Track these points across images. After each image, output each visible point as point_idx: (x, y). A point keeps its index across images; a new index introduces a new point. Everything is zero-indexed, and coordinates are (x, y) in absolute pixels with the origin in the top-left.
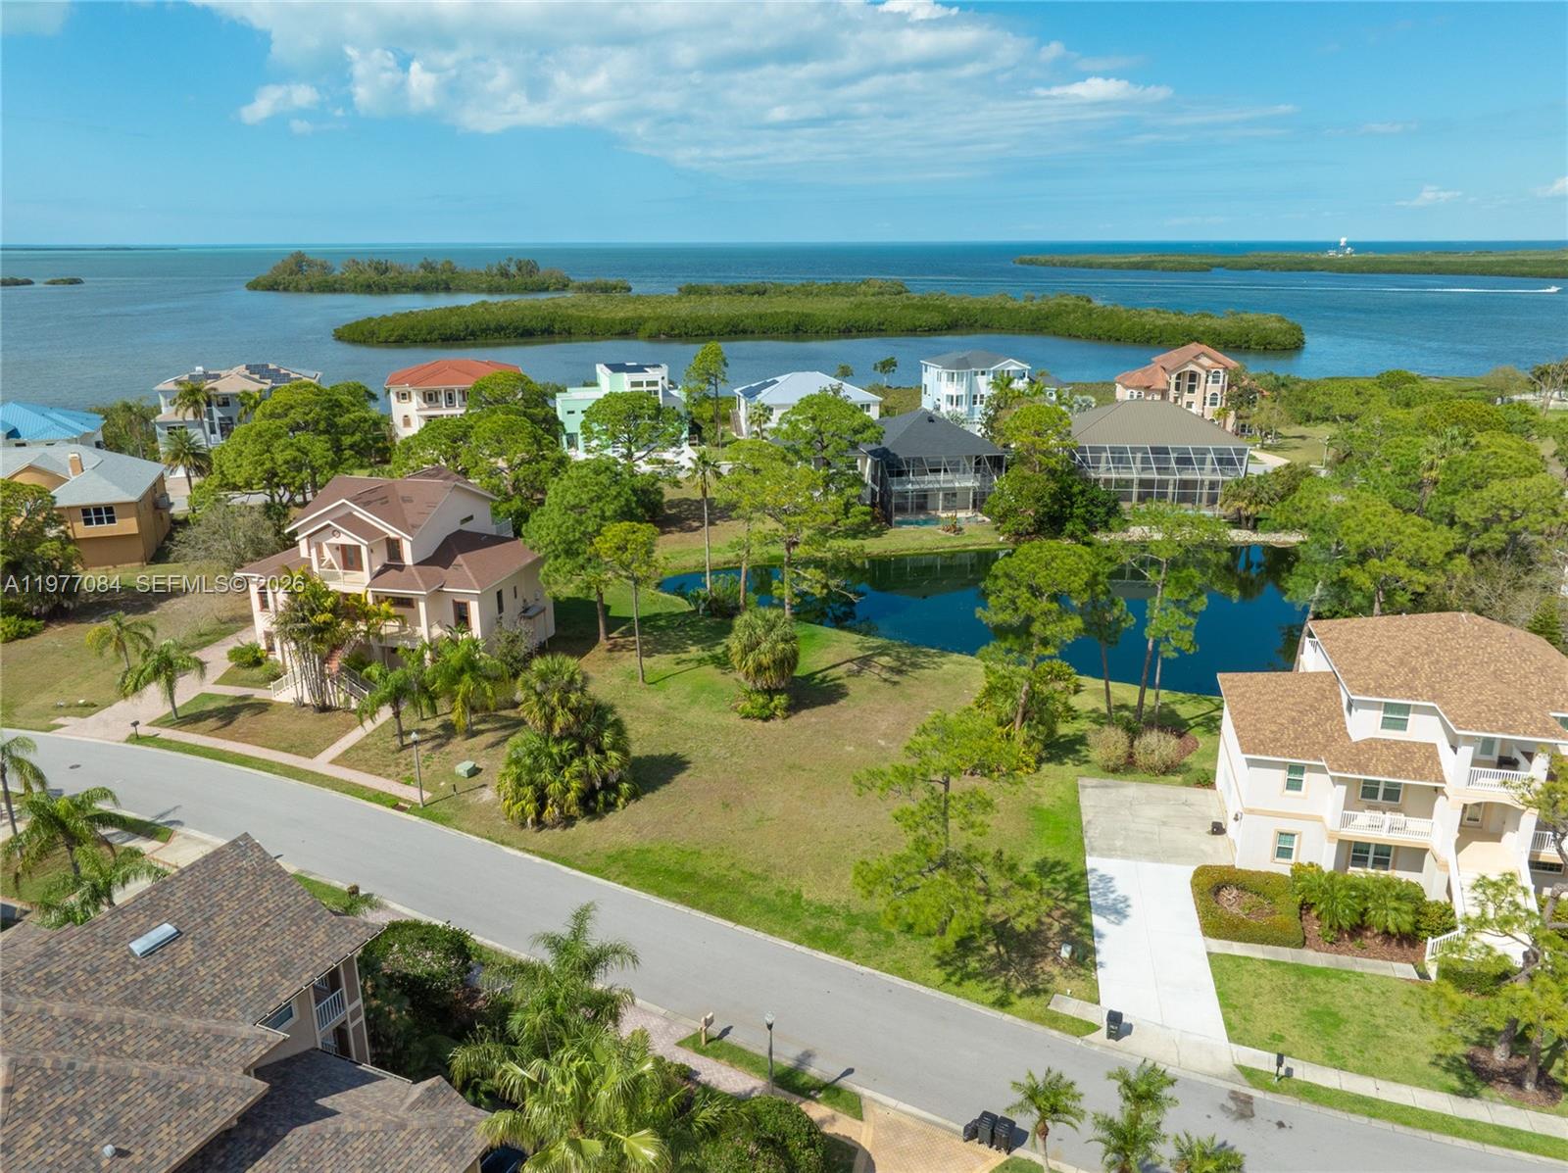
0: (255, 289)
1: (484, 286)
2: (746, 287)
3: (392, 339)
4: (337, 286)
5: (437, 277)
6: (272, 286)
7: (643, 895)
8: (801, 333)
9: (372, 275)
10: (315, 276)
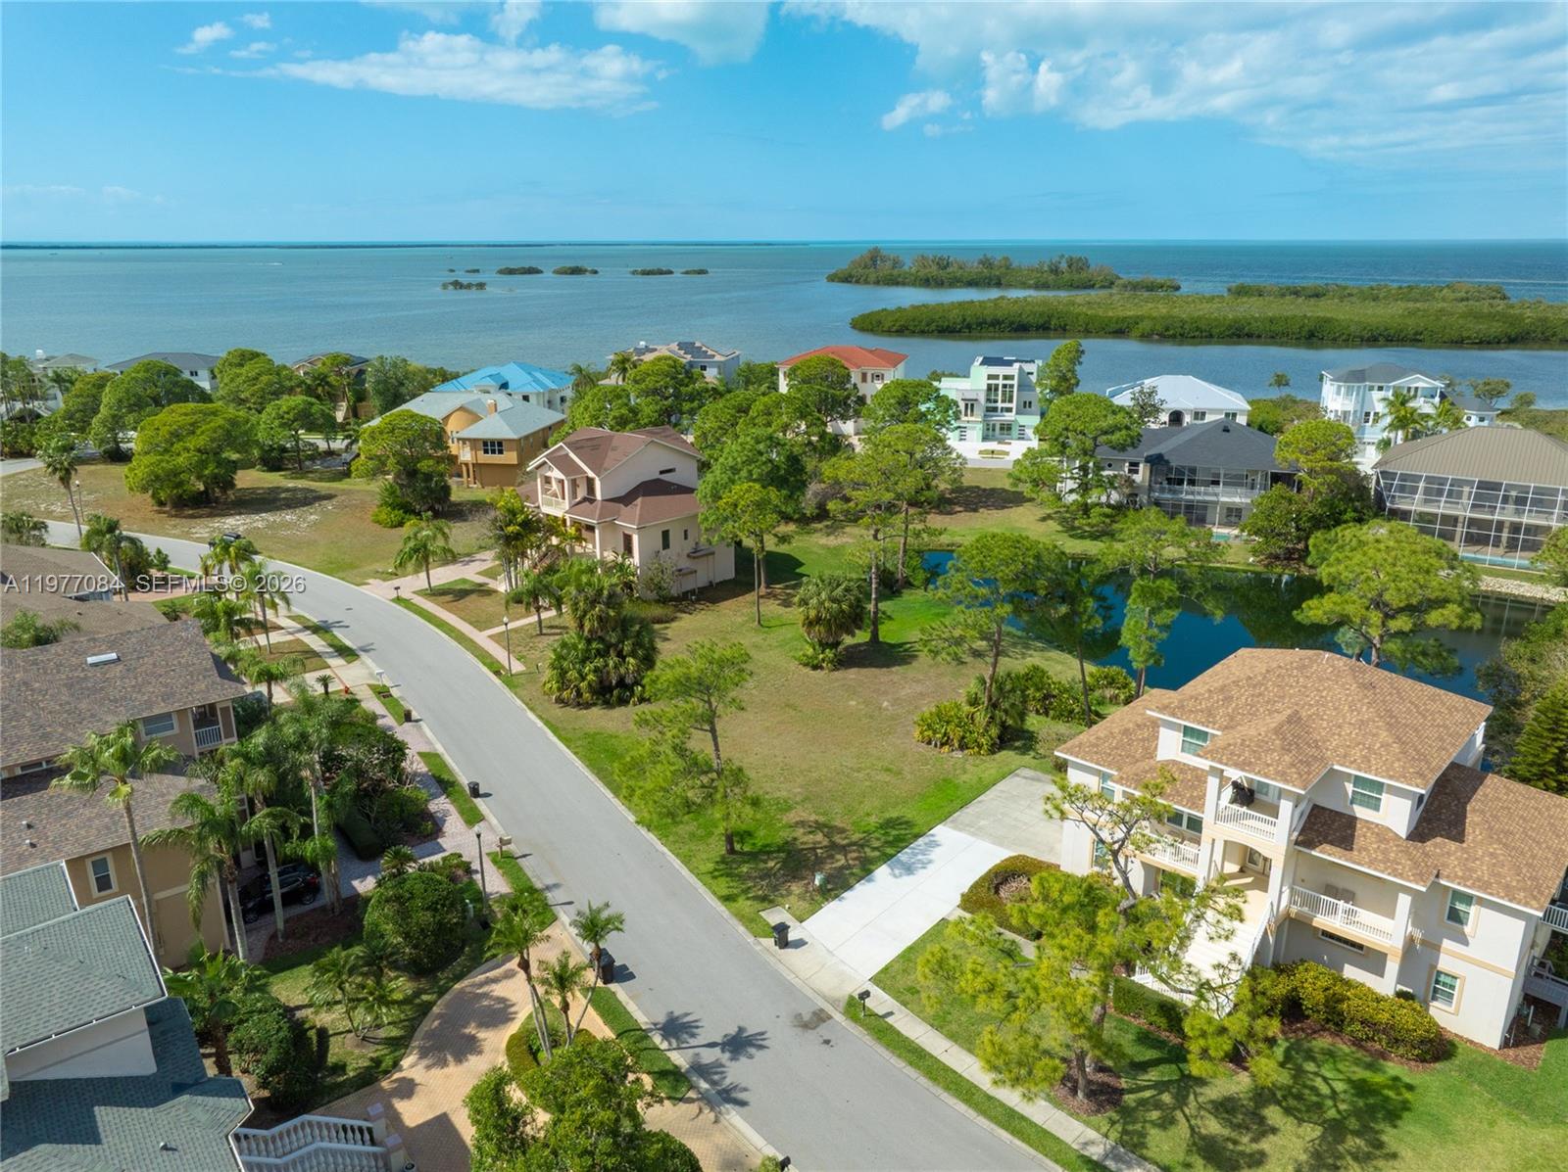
0: (833, 281)
1: (1032, 282)
2: (1304, 288)
3: (894, 329)
4: (900, 280)
5: (992, 272)
6: (846, 279)
7: (578, 763)
8: (1315, 339)
9: (934, 270)
10: (885, 269)
